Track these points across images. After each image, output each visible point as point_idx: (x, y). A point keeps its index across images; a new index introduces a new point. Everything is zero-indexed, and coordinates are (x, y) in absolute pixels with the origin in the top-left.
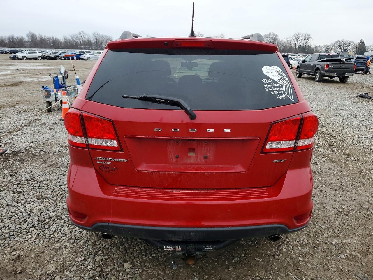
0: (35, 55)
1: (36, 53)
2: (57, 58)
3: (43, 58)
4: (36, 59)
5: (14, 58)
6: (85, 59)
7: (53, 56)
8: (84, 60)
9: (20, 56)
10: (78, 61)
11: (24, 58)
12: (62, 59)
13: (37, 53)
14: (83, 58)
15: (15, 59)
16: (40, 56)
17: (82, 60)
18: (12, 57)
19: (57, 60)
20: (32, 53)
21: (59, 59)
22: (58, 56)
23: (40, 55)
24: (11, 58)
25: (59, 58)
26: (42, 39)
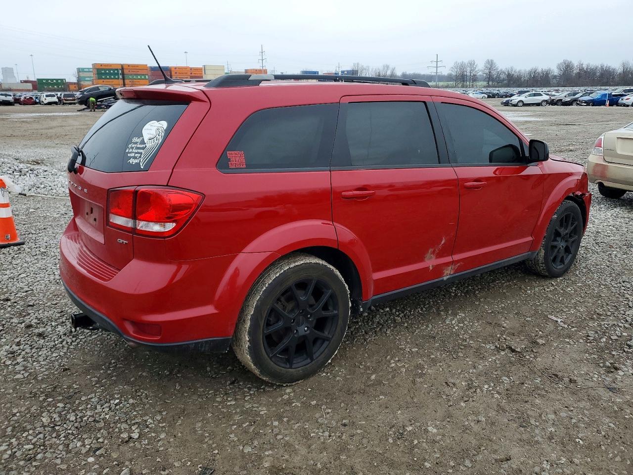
0: (538, 99)
1: (540, 95)
2: (575, 103)
3: (553, 103)
4: (538, 105)
5: (506, 104)
6: (627, 104)
7: (568, 99)
8: (625, 105)
9: (516, 101)
10: (615, 107)
11: (520, 104)
12: (582, 105)
13: (542, 95)
14: (624, 101)
15: (508, 106)
16: (546, 101)
17: (621, 106)
18: (504, 103)
19: (574, 107)
20: (535, 95)
21: (578, 104)
22: (575, 100)
23: (546, 97)
24: (502, 103)
25: (578, 102)
26: (581, 70)
